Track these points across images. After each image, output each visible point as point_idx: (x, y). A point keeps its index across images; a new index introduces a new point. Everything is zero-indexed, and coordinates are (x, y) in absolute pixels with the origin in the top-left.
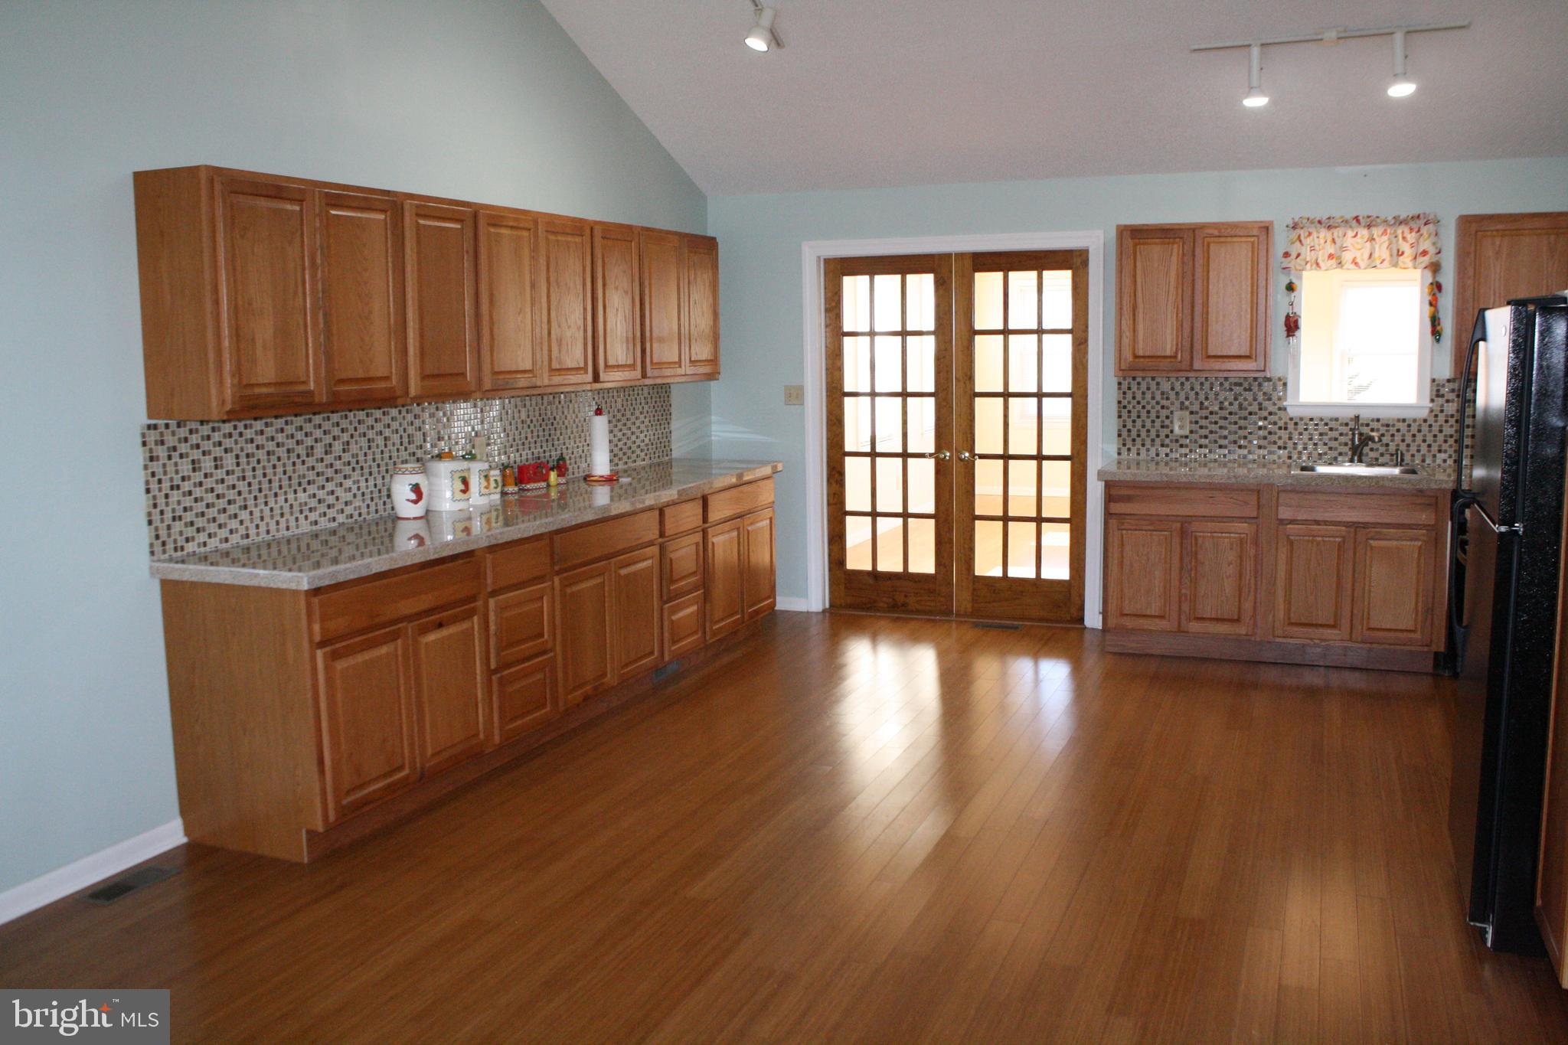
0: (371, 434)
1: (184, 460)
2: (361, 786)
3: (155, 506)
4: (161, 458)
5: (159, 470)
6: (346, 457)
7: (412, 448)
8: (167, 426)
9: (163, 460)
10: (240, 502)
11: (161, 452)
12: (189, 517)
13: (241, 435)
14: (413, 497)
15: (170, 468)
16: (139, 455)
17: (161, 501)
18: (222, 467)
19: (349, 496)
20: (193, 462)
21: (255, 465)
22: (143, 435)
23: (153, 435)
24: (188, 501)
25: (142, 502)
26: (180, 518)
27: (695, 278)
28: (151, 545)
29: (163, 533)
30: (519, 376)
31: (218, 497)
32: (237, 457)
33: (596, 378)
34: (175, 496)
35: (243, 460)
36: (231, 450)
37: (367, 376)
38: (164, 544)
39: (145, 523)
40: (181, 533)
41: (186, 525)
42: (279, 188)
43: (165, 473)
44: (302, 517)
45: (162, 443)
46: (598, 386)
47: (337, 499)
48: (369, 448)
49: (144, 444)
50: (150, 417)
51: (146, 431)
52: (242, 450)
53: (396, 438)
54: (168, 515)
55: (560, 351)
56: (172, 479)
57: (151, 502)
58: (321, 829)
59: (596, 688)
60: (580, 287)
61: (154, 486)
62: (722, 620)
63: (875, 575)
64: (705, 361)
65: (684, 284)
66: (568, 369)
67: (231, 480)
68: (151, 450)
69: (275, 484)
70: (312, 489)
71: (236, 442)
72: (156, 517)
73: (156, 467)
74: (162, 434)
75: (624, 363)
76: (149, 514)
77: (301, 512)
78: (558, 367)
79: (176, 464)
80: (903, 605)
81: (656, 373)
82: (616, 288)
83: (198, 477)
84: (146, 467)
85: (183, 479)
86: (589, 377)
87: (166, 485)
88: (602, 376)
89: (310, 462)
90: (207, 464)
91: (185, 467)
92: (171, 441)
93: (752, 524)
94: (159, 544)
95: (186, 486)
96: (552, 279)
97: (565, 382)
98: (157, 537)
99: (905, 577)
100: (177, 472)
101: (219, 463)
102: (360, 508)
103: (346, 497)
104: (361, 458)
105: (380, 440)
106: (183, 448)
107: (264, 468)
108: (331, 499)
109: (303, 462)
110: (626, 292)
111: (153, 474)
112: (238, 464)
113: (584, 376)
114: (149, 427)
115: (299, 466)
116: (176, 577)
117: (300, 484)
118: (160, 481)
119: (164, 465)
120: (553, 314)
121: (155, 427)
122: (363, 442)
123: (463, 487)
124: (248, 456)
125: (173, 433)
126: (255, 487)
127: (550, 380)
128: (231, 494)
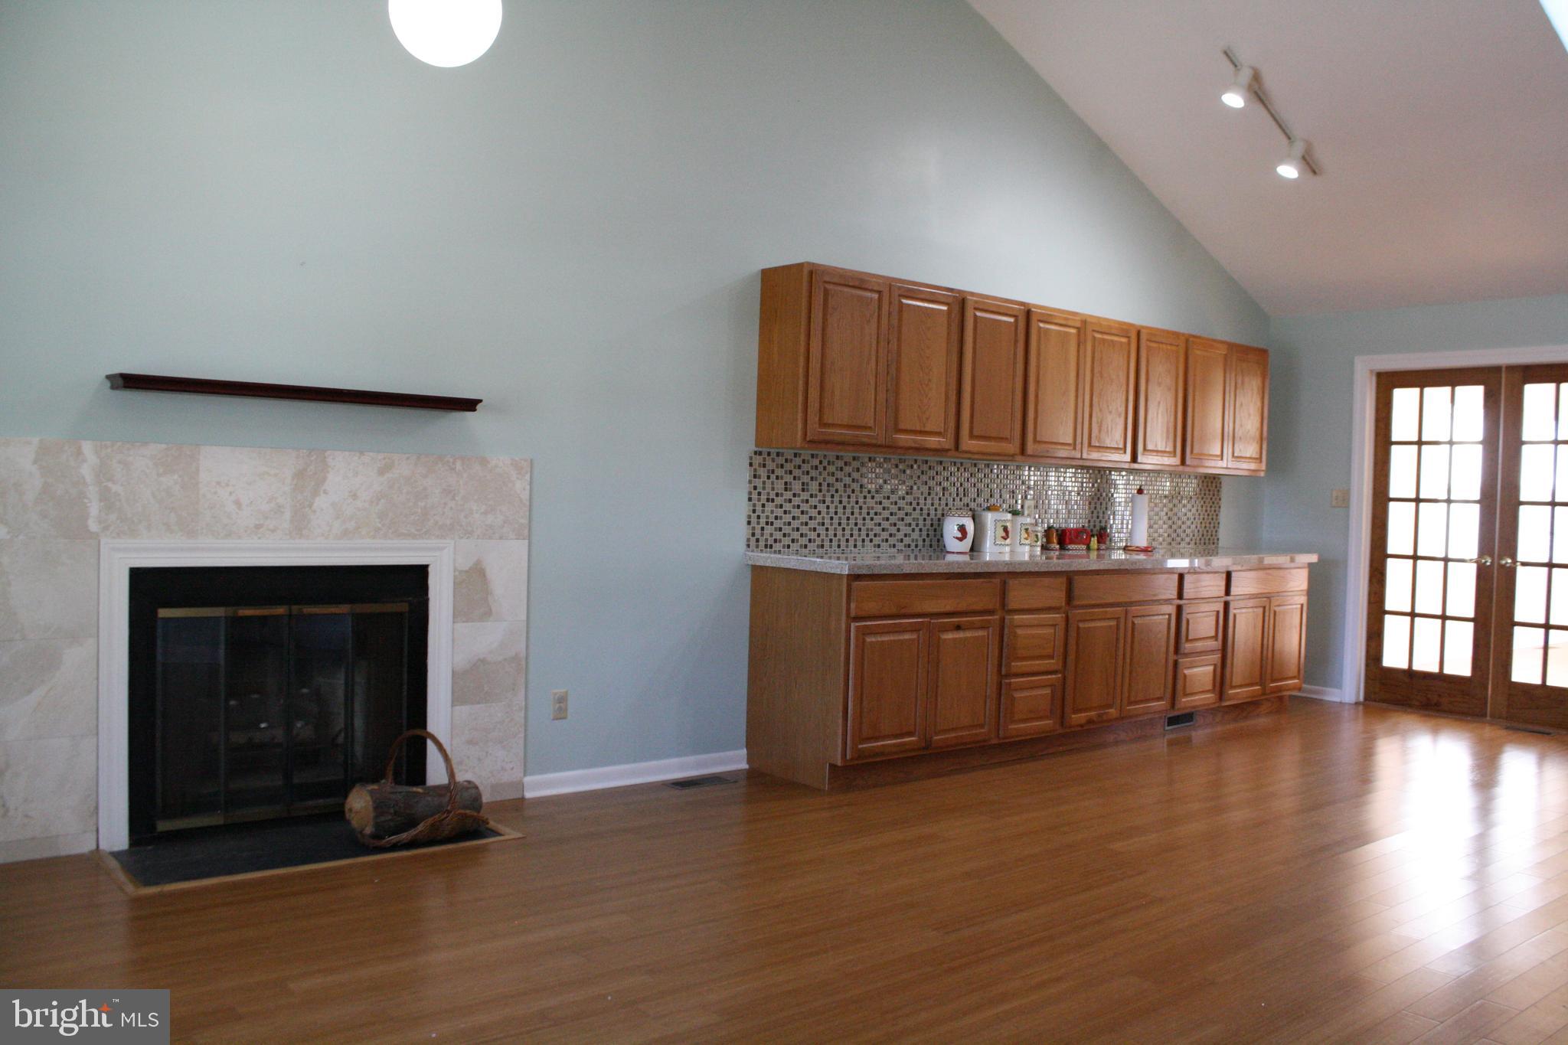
0: (931, 483)
1: (779, 481)
2: (877, 739)
3: (754, 511)
4: (762, 477)
5: (760, 485)
6: (909, 498)
7: (966, 500)
8: (769, 454)
9: (764, 477)
10: (819, 519)
11: (763, 473)
12: (778, 524)
13: (825, 468)
14: (959, 535)
15: (768, 485)
16: (747, 474)
17: (759, 508)
18: (808, 491)
19: (908, 530)
20: (786, 483)
21: (834, 493)
22: (751, 458)
23: (758, 460)
24: (779, 512)
25: (744, 508)
26: (772, 524)
27: (1243, 383)
28: (748, 540)
29: (758, 532)
30: (1059, 447)
31: (802, 512)
32: (820, 484)
33: (1134, 459)
34: (770, 506)
35: (824, 487)
36: (816, 479)
37: (923, 429)
38: (758, 540)
39: (745, 523)
40: (771, 535)
41: (776, 529)
42: (862, 280)
43: (764, 488)
44: (867, 540)
45: (764, 466)
46: (1136, 466)
47: (898, 530)
48: (929, 494)
49: (751, 465)
50: (756, 446)
51: (753, 455)
52: (824, 480)
53: (953, 490)
54: (763, 520)
55: (1100, 431)
56: (768, 494)
57: (752, 508)
58: (839, 763)
59: (1099, 716)
60: (1123, 379)
61: (755, 496)
62: (1241, 686)
63: (1410, 674)
64: (1250, 458)
65: (1230, 388)
66: (1107, 448)
67: (813, 501)
68: (755, 470)
69: (848, 511)
70: (877, 520)
71: (820, 474)
72: (754, 520)
73: (758, 483)
74: (764, 459)
75: (1163, 449)
76: (749, 517)
77: (868, 535)
78: (1097, 445)
79: (773, 483)
80: (1436, 704)
81: (1196, 462)
82: (1159, 384)
83: (788, 495)
84: (750, 482)
85: (777, 495)
86: (1128, 457)
87: (764, 497)
88: (1140, 459)
89: (878, 498)
90: (797, 486)
91: (779, 486)
92: (771, 465)
93: (1279, 606)
94: (754, 541)
95: (779, 500)
96: (1096, 370)
97: (1103, 458)
98: (753, 535)
99: (1440, 678)
100: (773, 489)
101: (805, 487)
102: (917, 540)
103: (905, 530)
104: (922, 501)
105: (939, 489)
106: (779, 472)
107: (841, 496)
108: (893, 530)
109: (873, 497)
110: (1169, 389)
111: (755, 488)
112: (820, 491)
113: (1123, 455)
114: (756, 453)
115: (869, 500)
116: (761, 563)
117: (868, 514)
118: (759, 494)
119: (764, 483)
120: (1095, 400)
121: (760, 453)
122: (925, 489)
123: (1004, 534)
124: (828, 485)
125: (773, 460)
126: (832, 510)
127: (1088, 454)
128: (813, 513)
